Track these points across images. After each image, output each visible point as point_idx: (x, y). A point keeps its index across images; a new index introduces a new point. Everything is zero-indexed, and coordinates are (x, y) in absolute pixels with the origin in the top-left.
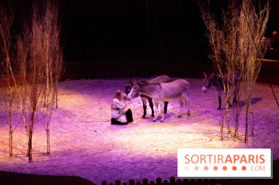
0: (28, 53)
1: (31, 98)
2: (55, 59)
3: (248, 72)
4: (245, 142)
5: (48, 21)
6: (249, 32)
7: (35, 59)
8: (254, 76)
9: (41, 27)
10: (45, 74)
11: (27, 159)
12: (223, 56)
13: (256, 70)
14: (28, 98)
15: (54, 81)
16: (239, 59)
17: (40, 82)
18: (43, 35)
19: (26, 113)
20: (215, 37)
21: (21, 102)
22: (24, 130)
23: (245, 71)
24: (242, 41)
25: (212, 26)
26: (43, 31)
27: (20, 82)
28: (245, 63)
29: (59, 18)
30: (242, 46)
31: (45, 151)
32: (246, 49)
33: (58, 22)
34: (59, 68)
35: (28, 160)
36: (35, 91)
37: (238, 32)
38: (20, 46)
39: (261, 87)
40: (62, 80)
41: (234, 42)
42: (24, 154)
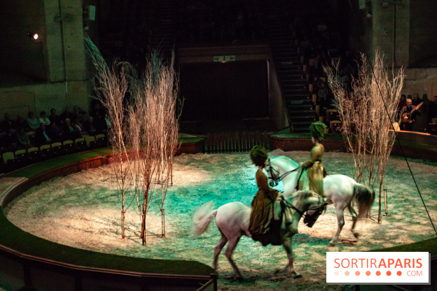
0: (141, 127)
1: (145, 175)
2: (170, 132)
3: (381, 145)
4: (379, 223)
5: (163, 93)
6: (381, 100)
7: (149, 133)
8: (388, 150)
9: (156, 98)
10: (159, 149)
11: (141, 241)
12: (353, 128)
13: (389, 143)
14: (141, 175)
15: (169, 156)
16: (371, 132)
17: (153, 157)
18: (158, 107)
19: (139, 190)
20: (344, 107)
21: (134, 178)
22: (137, 209)
23: (378, 144)
24: (374, 111)
25: (340, 95)
26: (158, 102)
27: (132, 157)
28: (377, 135)
29: (174, 88)
30: (374, 117)
31: (160, 233)
32: (378, 120)
33: (173, 92)
34: (175, 142)
35: (142, 243)
36: (148, 167)
37: (369, 102)
38: (133, 118)
39: (395, 161)
40: (177, 154)
41: (365, 111)
42: (137, 235)
